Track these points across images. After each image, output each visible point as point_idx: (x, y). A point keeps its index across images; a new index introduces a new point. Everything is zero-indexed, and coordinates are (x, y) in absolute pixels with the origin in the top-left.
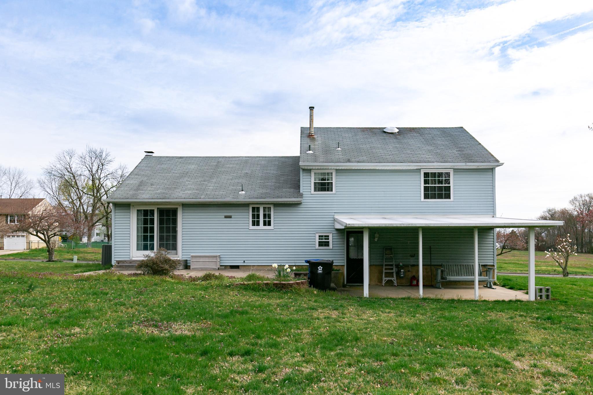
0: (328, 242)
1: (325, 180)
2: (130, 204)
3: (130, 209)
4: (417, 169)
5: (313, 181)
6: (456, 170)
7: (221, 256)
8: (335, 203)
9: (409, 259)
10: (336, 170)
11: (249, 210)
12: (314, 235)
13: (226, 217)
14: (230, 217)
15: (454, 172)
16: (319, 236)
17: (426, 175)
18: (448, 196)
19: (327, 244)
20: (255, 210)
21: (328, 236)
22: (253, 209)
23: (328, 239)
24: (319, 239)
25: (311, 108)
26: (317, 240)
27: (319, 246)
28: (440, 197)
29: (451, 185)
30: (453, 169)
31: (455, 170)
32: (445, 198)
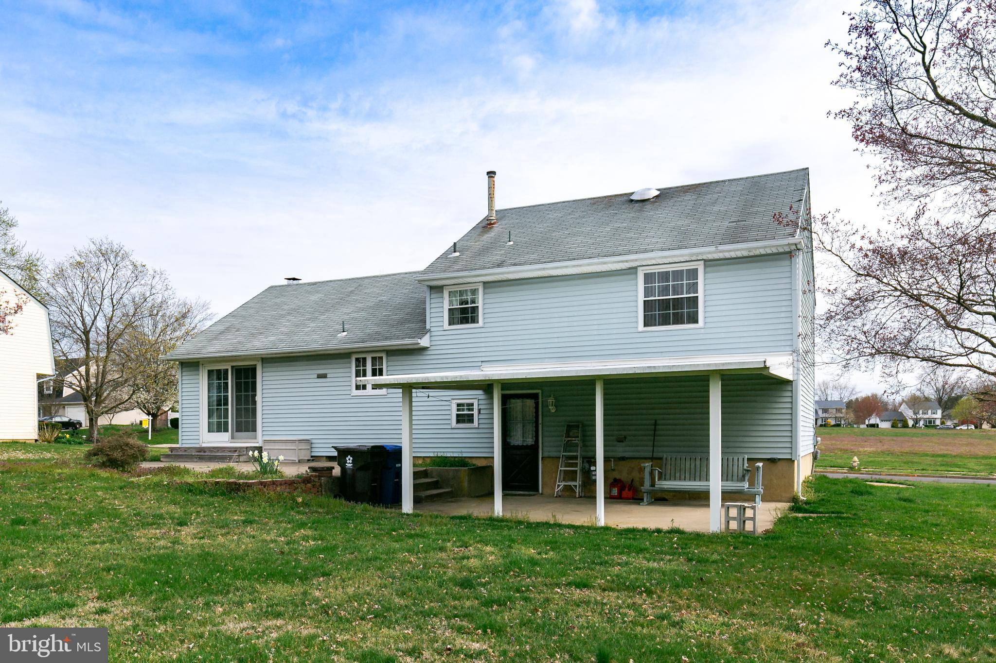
0: (473, 415)
1: (467, 303)
2: (199, 362)
3: (198, 370)
4: (630, 268)
5: (446, 307)
6: (709, 263)
7: (314, 441)
8: (483, 345)
9: (614, 446)
10: (484, 283)
11: (350, 363)
12: (448, 403)
13: (320, 376)
14: (324, 376)
15: (705, 266)
16: (458, 405)
17: (648, 278)
18: (694, 319)
19: (470, 419)
20: (360, 362)
21: (472, 405)
22: (357, 360)
23: (472, 410)
24: (458, 410)
25: (491, 174)
26: (454, 412)
27: (458, 422)
28: (678, 320)
29: (700, 294)
30: (703, 262)
31: (707, 263)
32: (689, 322)
